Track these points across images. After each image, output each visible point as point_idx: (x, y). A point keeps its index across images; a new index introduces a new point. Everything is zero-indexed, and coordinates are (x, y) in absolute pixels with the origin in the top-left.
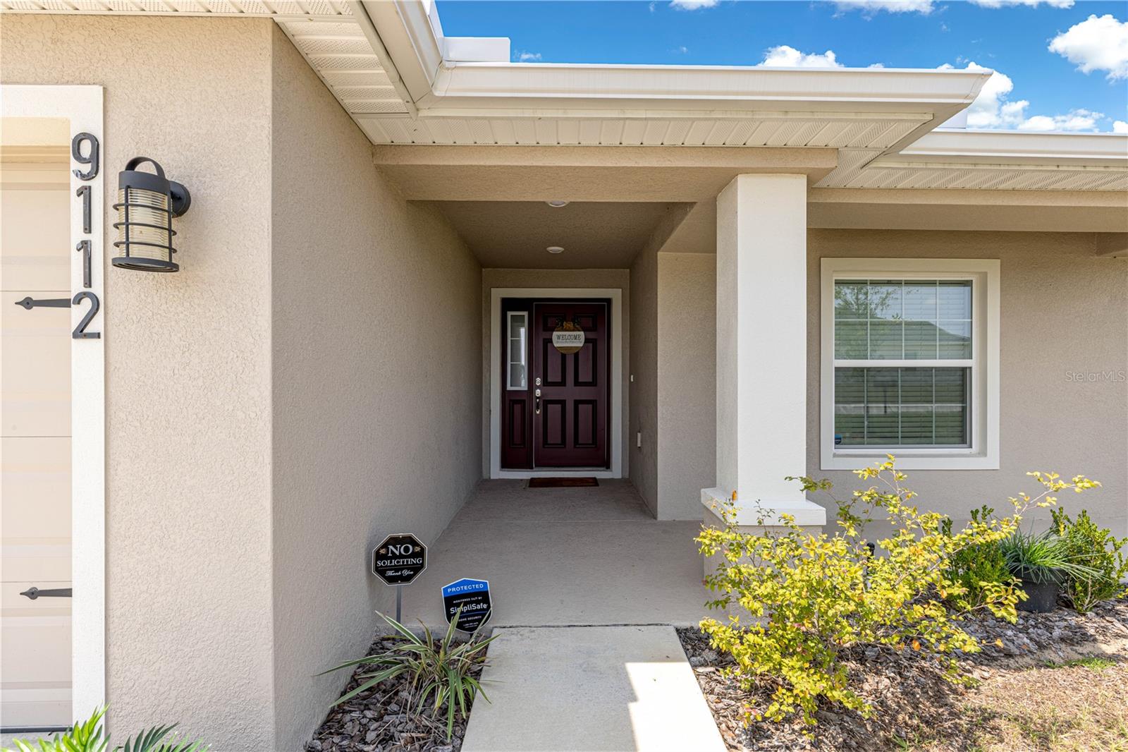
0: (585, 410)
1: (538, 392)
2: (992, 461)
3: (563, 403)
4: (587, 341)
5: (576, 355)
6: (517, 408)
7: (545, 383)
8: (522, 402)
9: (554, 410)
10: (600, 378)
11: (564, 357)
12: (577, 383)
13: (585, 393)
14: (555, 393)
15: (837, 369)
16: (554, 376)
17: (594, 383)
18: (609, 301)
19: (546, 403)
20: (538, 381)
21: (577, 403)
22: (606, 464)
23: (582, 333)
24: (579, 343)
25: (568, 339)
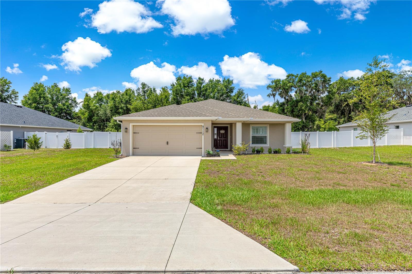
0: (225, 141)
1: (218, 139)
2: (268, 146)
3: (222, 140)
4: (225, 132)
5: (223, 134)
6: (216, 141)
7: (219, 137)
8: (216, 140)
9: (221, 141)
10: (227, 137)
11: (222, 134)
12: (224, 137)
13: (225, 139)
14: (220, 139)
15: (252, 136)
16: (220, 136)
17: (226, 137)
18: (228, 127)
19: (219, 140)
20: (218, 137)
21: (224, 140)
22: (228, 148)
23: (224, 131)
24: (224, 132)
25: (223, 132)
